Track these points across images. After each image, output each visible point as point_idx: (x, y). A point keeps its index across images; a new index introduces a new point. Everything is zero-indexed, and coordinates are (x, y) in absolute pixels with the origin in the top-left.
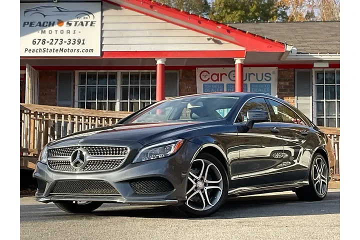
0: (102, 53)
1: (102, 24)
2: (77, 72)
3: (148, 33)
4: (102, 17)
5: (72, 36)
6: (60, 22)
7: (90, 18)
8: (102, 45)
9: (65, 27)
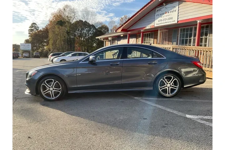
0: (178, 21)
1: (178, 10)
2: (180, 29)
3: (194, 10)
4: (179, 7)
5: (169, 17)
6: (166, 13)
7: (175, 9)
8: (178, 18)
9: (167, 14)
